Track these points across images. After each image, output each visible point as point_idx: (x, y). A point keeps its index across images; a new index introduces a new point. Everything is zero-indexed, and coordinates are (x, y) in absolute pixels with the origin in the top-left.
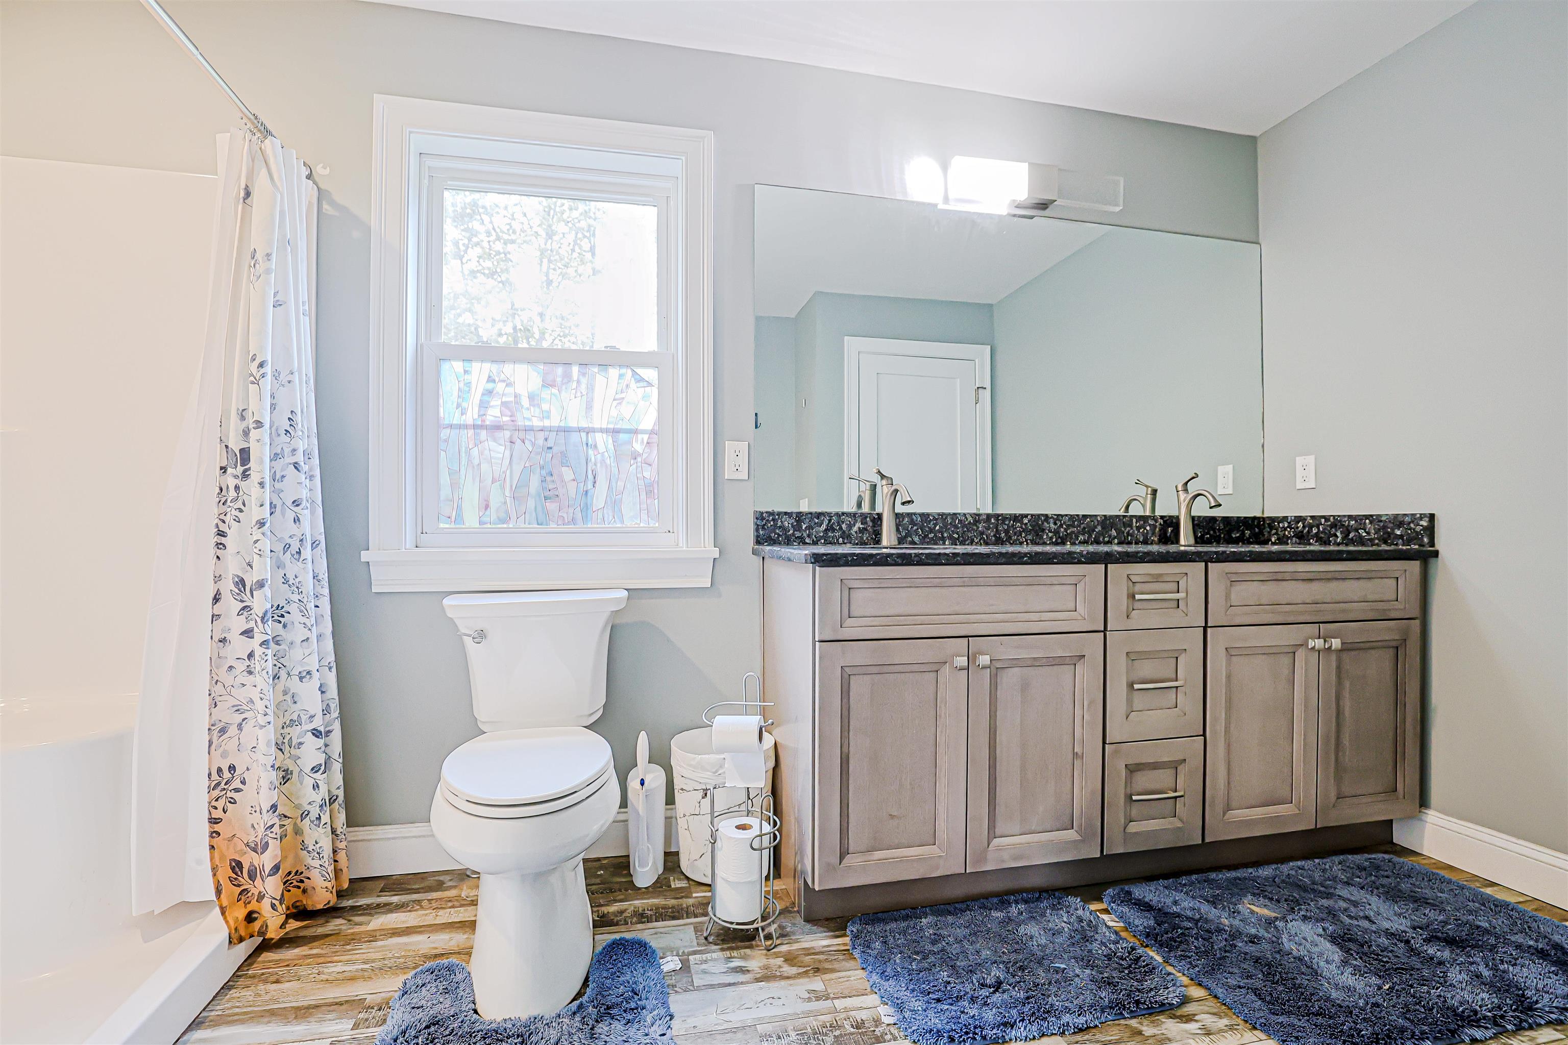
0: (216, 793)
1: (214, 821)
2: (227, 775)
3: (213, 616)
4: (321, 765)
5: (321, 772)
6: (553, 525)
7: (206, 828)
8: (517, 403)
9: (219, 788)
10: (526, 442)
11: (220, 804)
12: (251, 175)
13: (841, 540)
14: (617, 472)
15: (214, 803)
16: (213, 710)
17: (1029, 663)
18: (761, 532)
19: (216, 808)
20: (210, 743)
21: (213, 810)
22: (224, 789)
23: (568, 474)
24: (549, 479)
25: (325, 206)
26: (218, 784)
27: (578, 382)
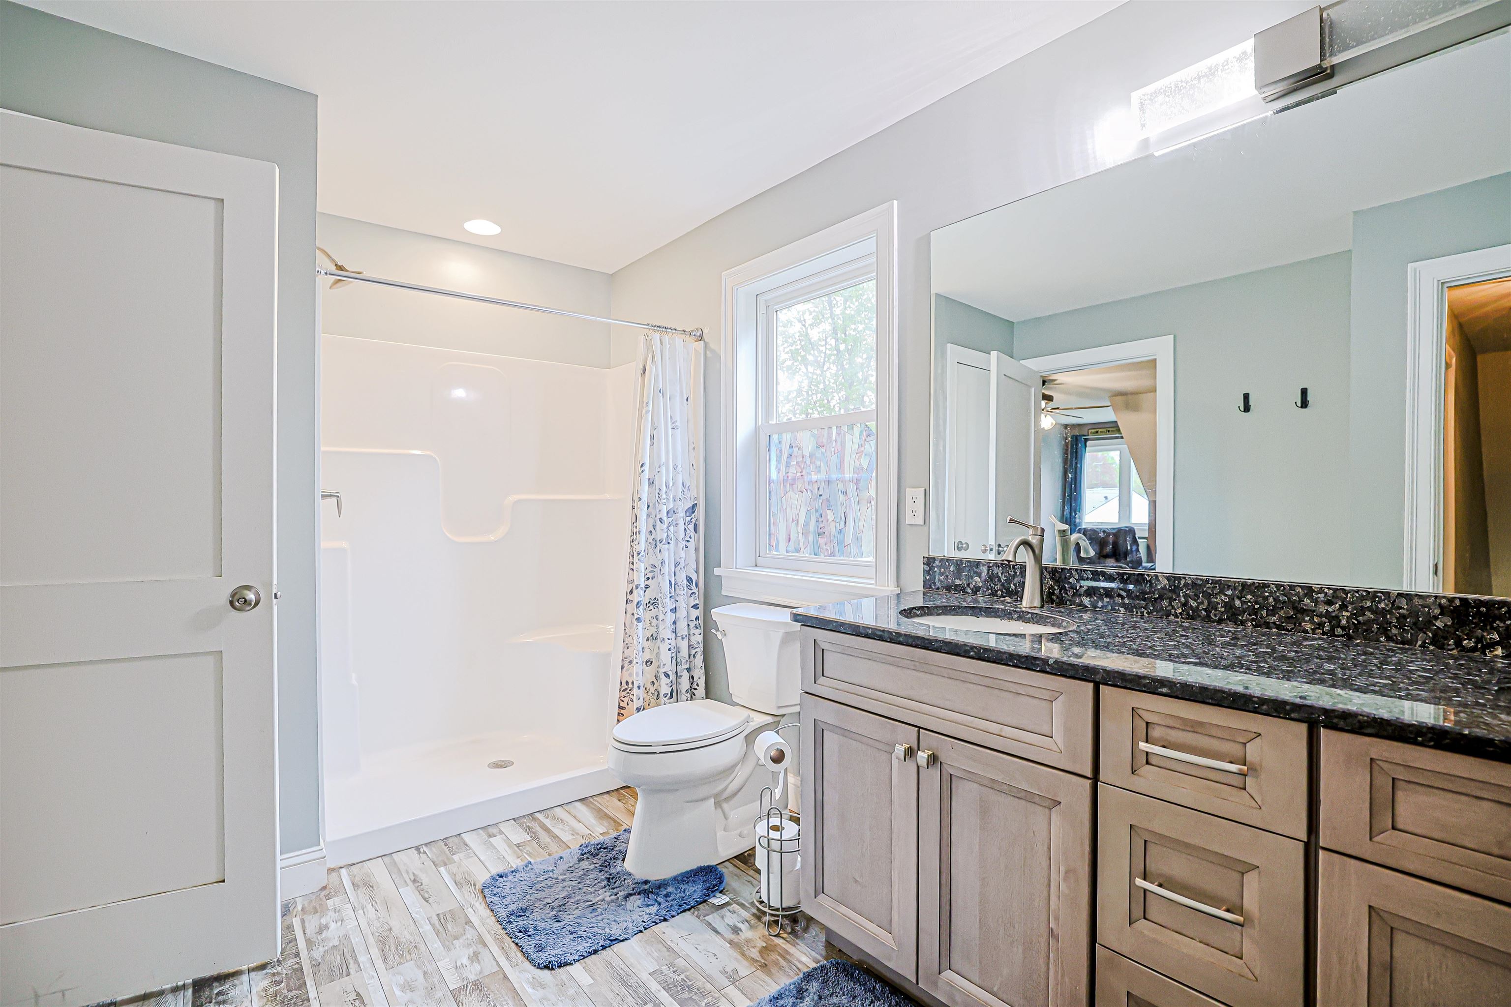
0: (624, 694)
1: (621, 708)
2: (630, 686)
3: (627, 601)
4: (667, 694)
5: (667, 697)
6: (822, 556)
7: (617, 710)
8: (804, 462)
9: (626, 692)
10: (808, 491)
11: (626, 700)
12: (646, 360)
13: (999, 593)
14: (859, 515)
15: (622, 698)
16: (626, 651)
17: (987, 783)
18: (928, 577)
19: (623, 701)
20: (623, 667)
21: (621, 702)
22: (628, 693)
23: (831, 516)
24: (820, 519)
25: (708, 352)
26: (626, 690)
27: (836, 441)
